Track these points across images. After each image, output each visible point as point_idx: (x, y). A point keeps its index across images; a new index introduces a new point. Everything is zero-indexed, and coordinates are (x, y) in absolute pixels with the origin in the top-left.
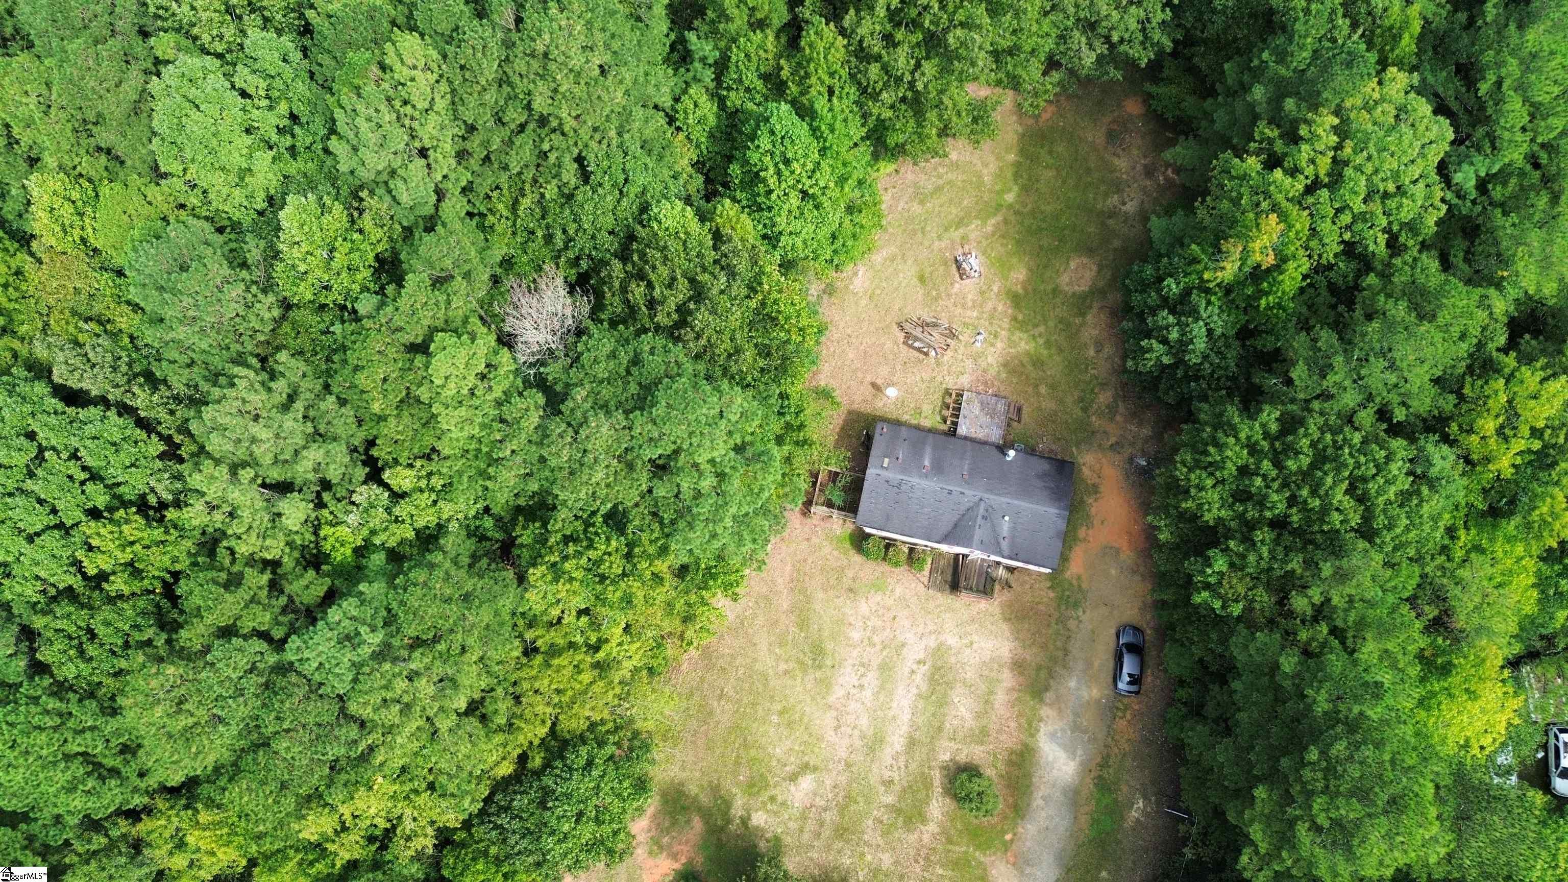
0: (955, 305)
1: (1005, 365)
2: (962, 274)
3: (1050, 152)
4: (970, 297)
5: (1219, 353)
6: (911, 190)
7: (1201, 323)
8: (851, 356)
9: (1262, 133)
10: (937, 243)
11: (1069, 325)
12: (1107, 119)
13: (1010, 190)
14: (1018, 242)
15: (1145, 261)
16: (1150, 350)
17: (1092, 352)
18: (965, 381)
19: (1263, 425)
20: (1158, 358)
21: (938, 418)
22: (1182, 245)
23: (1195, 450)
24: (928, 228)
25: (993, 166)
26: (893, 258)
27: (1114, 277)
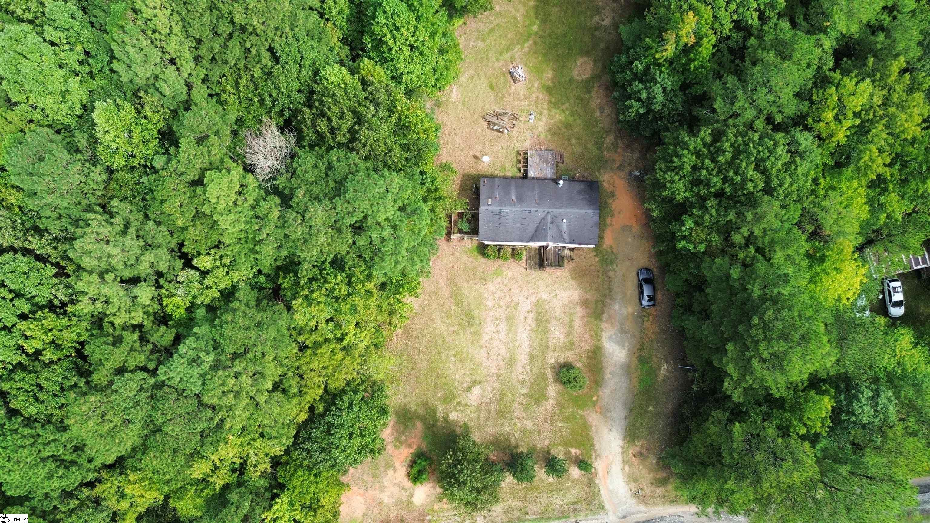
0: (514, 99)
1: (549, 130)
2: (515, 80)
4: (522, 93)
5: (671, 101)
6: (475, 34)
7: (658, 85)
8: (458, 141)
10: (496, 64)
11: (582, 100)
13: (534, 23)
14: (545, 55)
15: (620, 53)
16: (631, 106)
17: (598, 114)
18: (527, 144)
19: (702, 139)
20: (637, 111)
21: (516, 170)
22: (640, 40)
23: (666, 161)
24: (490, 55)
25: (522, 11)
26: (472, 78)
27: (604, 66)
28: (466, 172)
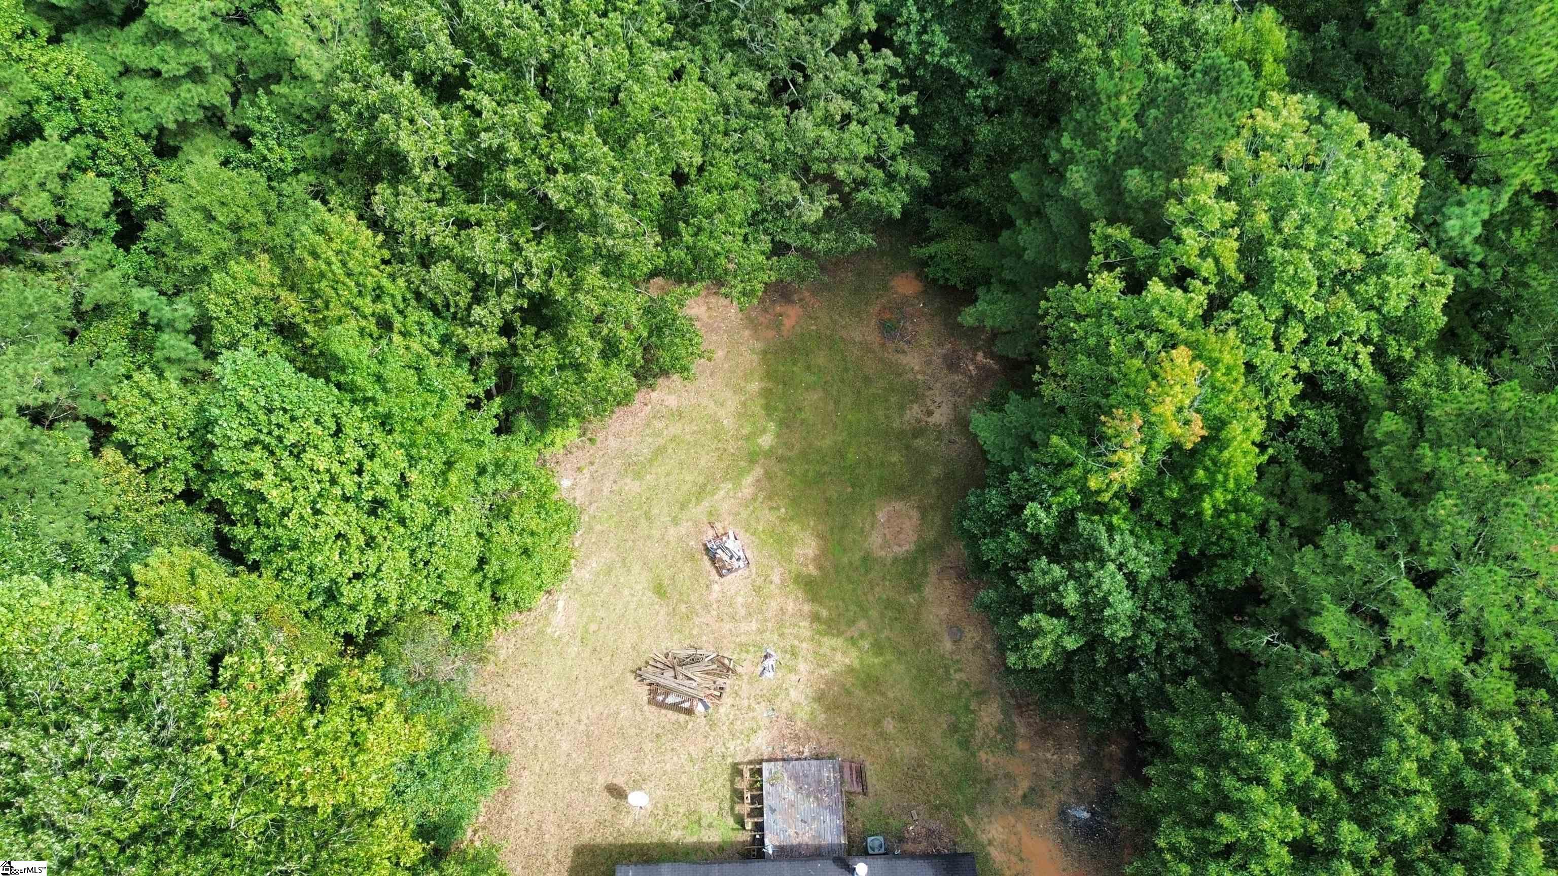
0: (720, 619)
1: (820, 698)
2: (721, 569)
3: (808, 368)
4: (740, 600)
5: (1157, 610)
6: (618, 462)
7: (1111, 567)
8: (565, 746)
9: (1107, 237)
10: (672, 531)
11: (901, 609)
12: (874, 309)
13: (764, 431)
14: (794, 502)
15: (982, 484)
16: (1038, 632)
17: (948, 645)
18: (761, 744)
19: (1308, 747)
20: (1056, 643)
21: (731, 822)
22: (1034, 446)
23: (1190, 822)
24: (655, 511)
25: (732, 403)
26: (609, 570)
27: (947, 519)
28: (586, 838)
